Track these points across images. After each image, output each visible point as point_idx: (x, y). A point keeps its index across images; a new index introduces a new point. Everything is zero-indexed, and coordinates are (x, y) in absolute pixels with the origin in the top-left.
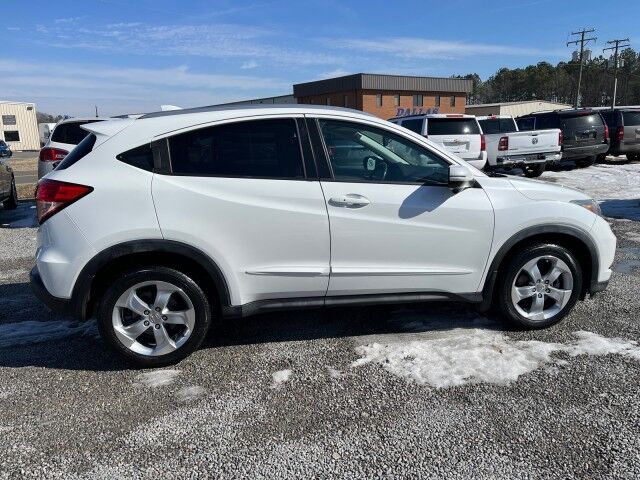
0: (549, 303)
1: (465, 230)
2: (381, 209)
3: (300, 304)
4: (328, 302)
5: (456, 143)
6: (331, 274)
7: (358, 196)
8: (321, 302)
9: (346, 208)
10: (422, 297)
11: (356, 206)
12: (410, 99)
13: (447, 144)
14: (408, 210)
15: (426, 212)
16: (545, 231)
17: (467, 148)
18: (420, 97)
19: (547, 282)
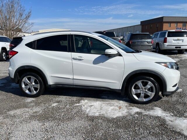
0: (146, 96)
1: (114, 69)
2: (88, 61)
3: (66, 86)
4: (74, 87)
5: (178, 40)
6: (73, 79)
7: (81, 57)
8: (72, 86)
9: (77, 60)
10: (102, 89)
11: (80, 60)
12: (181, 24)
13: (174, 40)
14: (96, 62)
15: (101, 63)
16: (143, 72)
17: (183, 41)
18: (185, 24)
19: (145, 89)
